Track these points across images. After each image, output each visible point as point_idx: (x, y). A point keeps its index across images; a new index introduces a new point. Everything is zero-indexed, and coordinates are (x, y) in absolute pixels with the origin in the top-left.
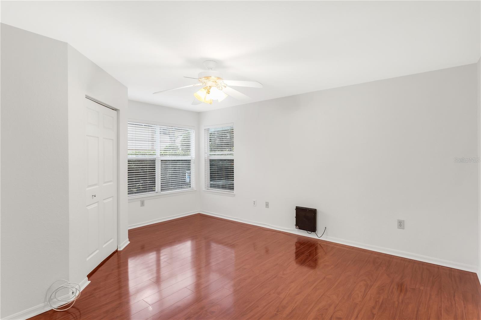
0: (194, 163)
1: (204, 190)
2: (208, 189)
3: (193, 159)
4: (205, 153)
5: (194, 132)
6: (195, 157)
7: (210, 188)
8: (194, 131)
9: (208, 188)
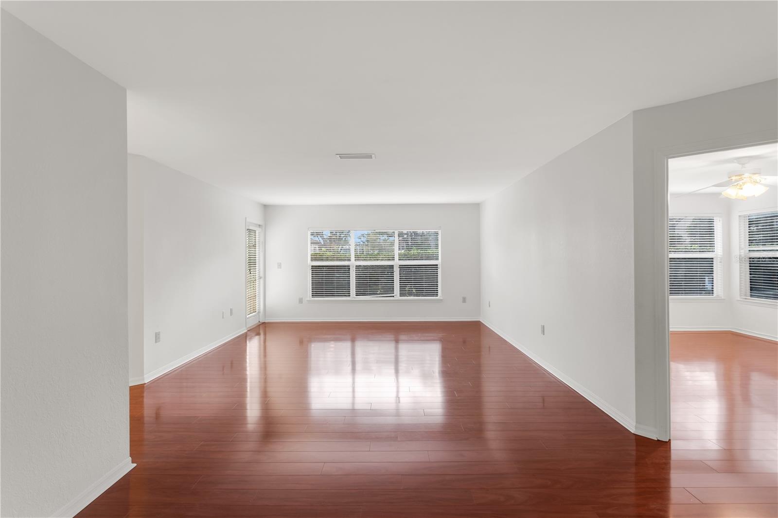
0: (720, 262)
1: (739, 299)
2: (746, 299)
3: (719, 256)
4: (740, 248)
5: (720, 221)
6: (722, 254)
7: (750, 298)
8: (721, 219)
9: (745, 297)
